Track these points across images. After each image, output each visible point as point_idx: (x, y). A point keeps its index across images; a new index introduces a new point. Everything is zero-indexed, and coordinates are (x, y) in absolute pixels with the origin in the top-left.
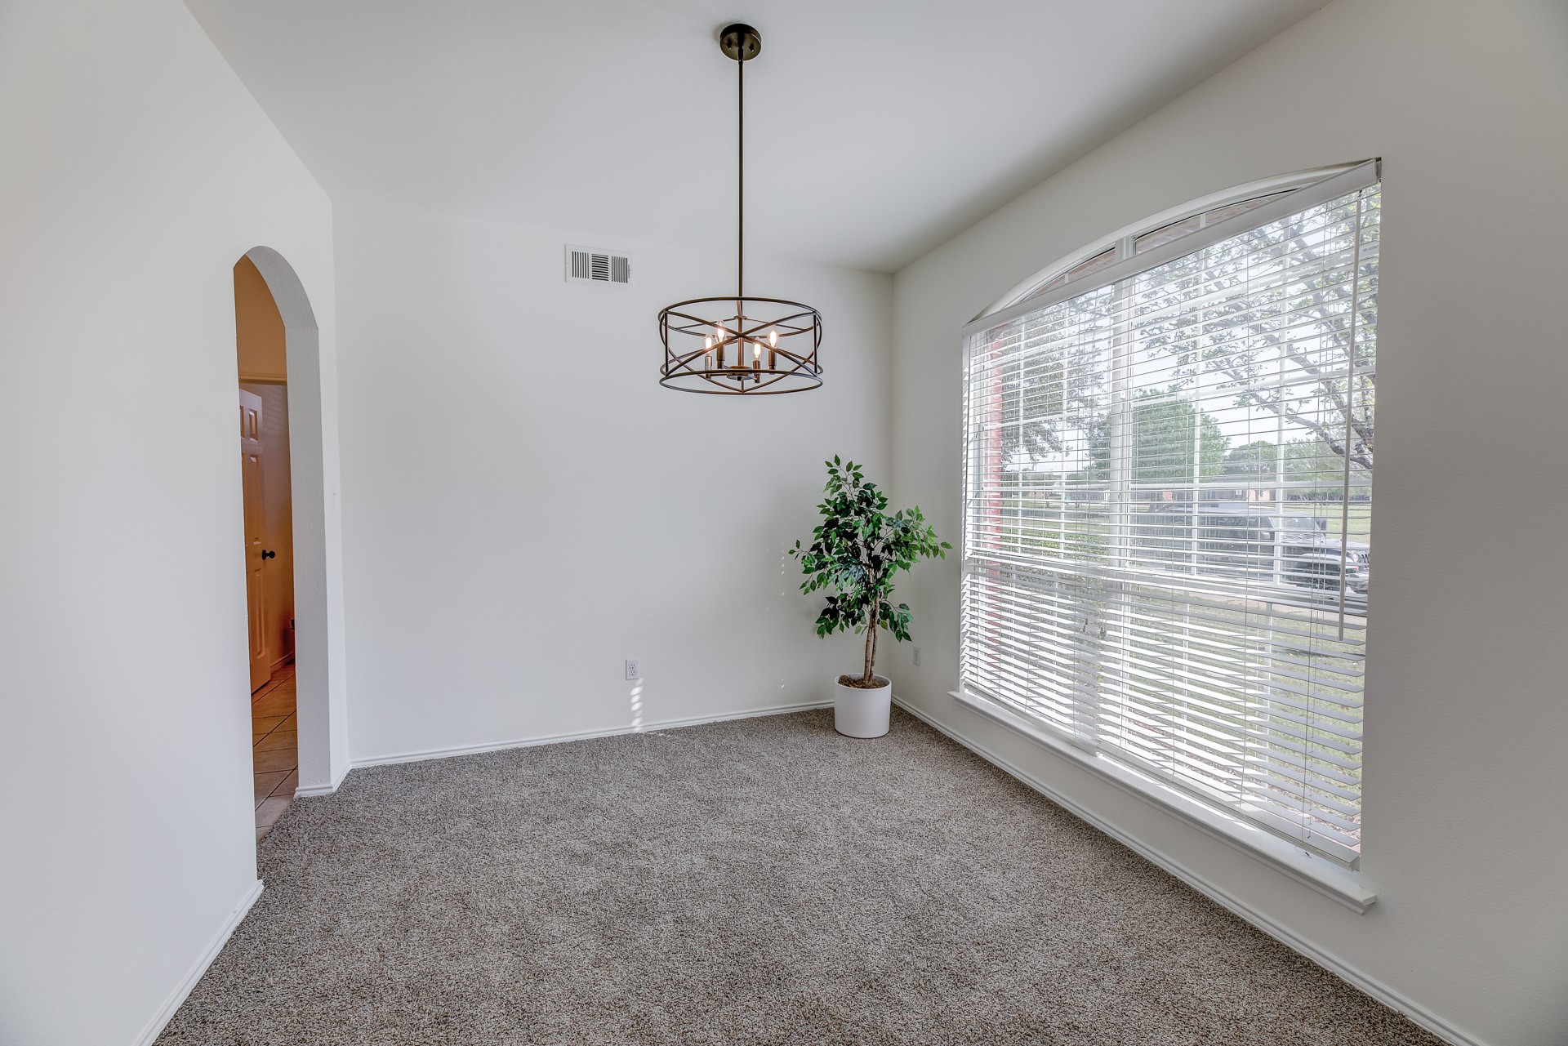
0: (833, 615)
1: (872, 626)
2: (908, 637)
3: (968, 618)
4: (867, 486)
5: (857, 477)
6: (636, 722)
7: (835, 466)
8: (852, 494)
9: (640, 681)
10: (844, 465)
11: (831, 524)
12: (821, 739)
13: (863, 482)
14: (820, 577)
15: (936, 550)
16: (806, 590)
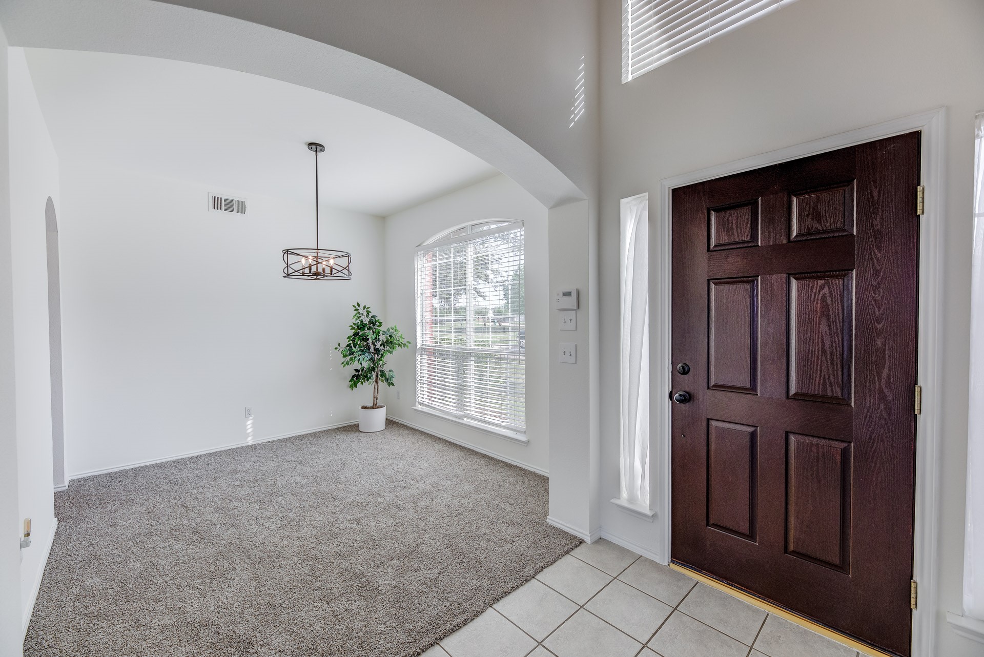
0: (358, 378)
1: (377, 382)
2: (393, 385)
4: (373, 317)
5: (368, 312)
6: (250, 438)
7: (357, 307)
8: (366, 320)
9: (252, 417)
10: (361, 307)
11: (356, 334)
12: (352, 436)
13: (371, 315)
14: (351, 359)
15: (405, 345)
16: (344, 366)
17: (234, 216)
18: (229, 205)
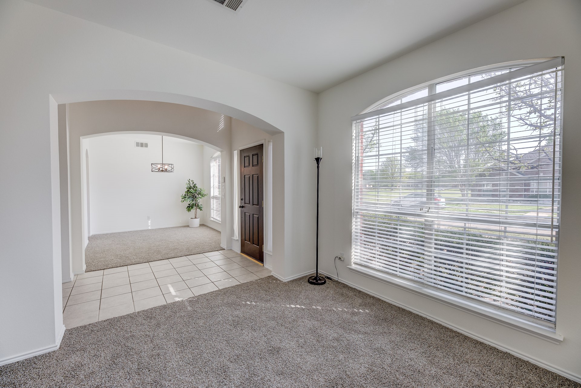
0: (190, 207)
1: (196, 209)
2: (202, 210)
3: (212, 206)
4: (195, 184)
5: (193, 183)
6: (150, 227)
7: (189, 181)
8: (192, 185)
9: (150, 220)
10: (191, 180)
11: (188, 191)
12: (188, 228)
13: (194, 183)
14: (185, 200)
15: (206, 195)
16: (182, 202)
17: (144, 148)
18: (142, 145)
